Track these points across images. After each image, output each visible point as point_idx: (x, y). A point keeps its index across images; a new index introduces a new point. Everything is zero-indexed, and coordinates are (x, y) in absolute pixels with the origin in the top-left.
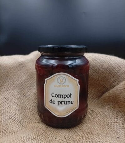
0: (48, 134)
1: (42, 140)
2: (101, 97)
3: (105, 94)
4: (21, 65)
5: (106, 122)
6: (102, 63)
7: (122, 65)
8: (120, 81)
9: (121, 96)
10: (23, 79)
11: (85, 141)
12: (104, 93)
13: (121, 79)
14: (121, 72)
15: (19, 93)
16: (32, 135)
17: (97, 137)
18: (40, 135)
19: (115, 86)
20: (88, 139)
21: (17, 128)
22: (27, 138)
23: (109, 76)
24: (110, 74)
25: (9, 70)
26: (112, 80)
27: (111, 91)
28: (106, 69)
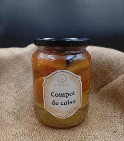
0: (42, 130)
1: (36, 136)
2: (100, 91)
3: (103, 88)
4: (18, 58)
5: (104, 116)
6: (101, 57)
7: (121, 59)
8: (119, 75)
9: (120, 90)
10: (20, 72)
11: (80, 136)
12: (102, 86)
13: (120, 73)
14: (119, 65)
15: (16, 85)
16: (26, 131)
17: (92, 132)
18: (34, 131)
19: (113, 80)
20: (84, 133)
21: (12, 121)
22: (21, 134)
23: (108, 70)
24: (109, 67)
25: (5, 63)
26: (111, 73)
27: (109, 85)
28: (104, 63)
